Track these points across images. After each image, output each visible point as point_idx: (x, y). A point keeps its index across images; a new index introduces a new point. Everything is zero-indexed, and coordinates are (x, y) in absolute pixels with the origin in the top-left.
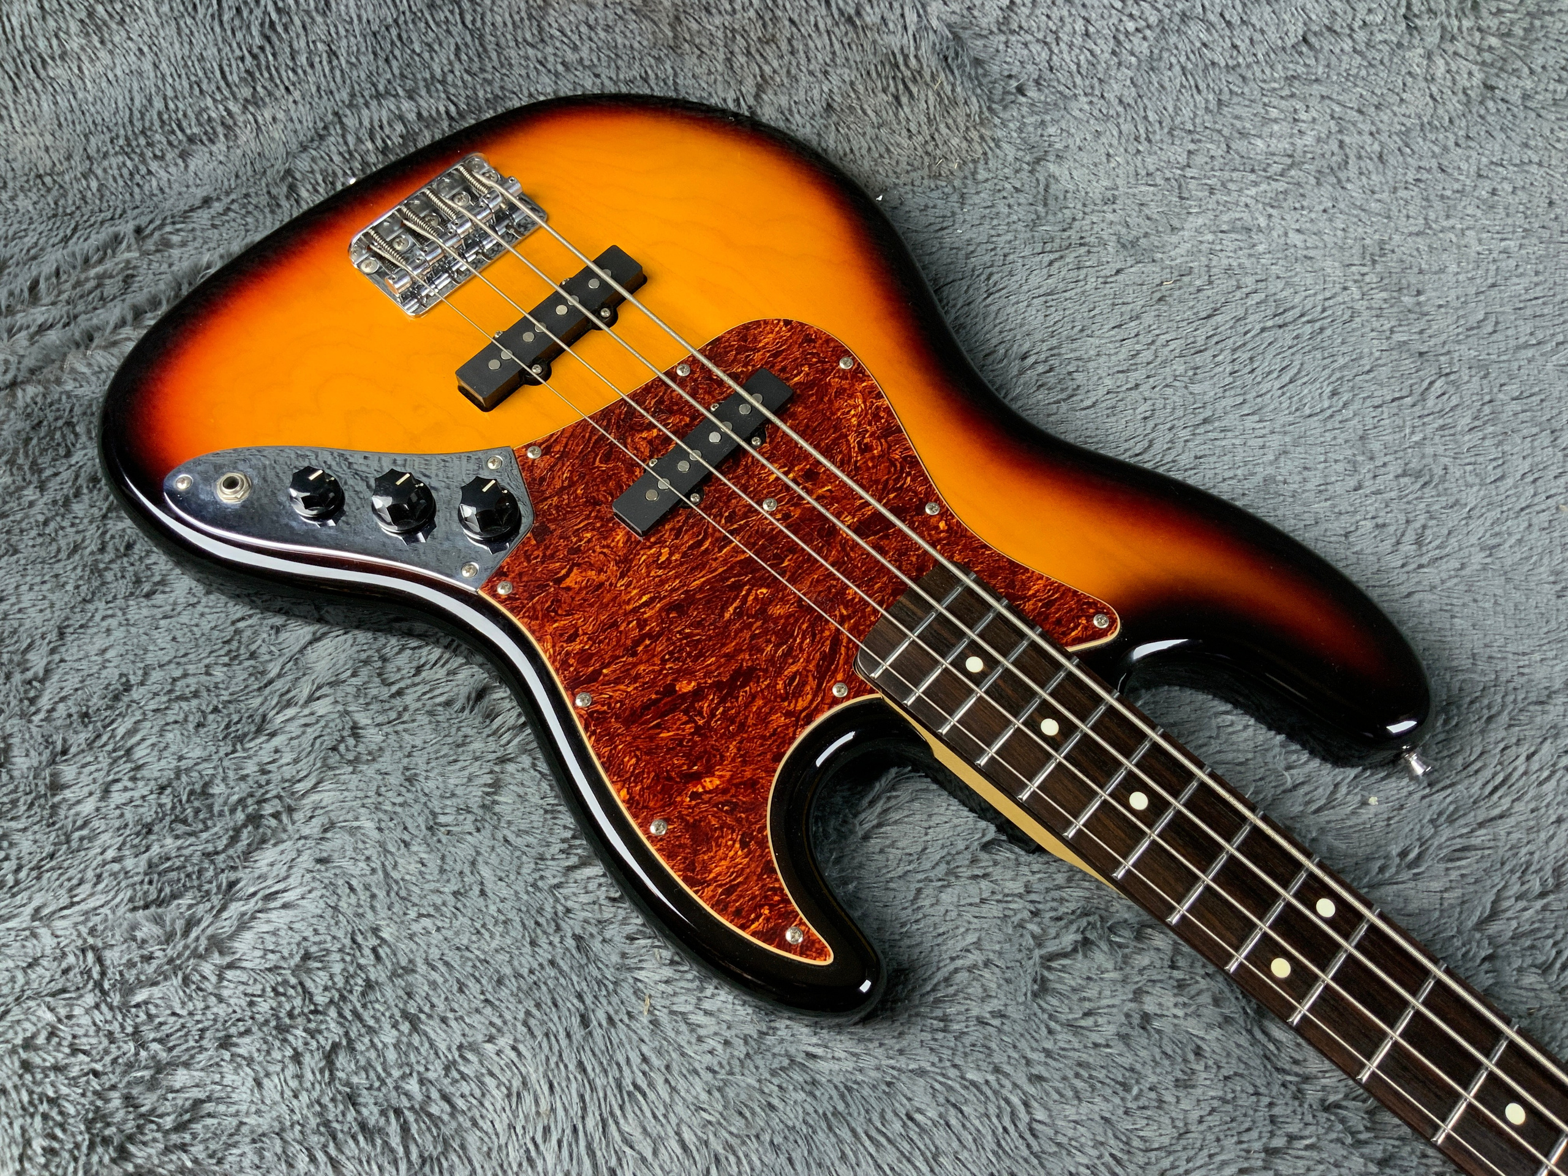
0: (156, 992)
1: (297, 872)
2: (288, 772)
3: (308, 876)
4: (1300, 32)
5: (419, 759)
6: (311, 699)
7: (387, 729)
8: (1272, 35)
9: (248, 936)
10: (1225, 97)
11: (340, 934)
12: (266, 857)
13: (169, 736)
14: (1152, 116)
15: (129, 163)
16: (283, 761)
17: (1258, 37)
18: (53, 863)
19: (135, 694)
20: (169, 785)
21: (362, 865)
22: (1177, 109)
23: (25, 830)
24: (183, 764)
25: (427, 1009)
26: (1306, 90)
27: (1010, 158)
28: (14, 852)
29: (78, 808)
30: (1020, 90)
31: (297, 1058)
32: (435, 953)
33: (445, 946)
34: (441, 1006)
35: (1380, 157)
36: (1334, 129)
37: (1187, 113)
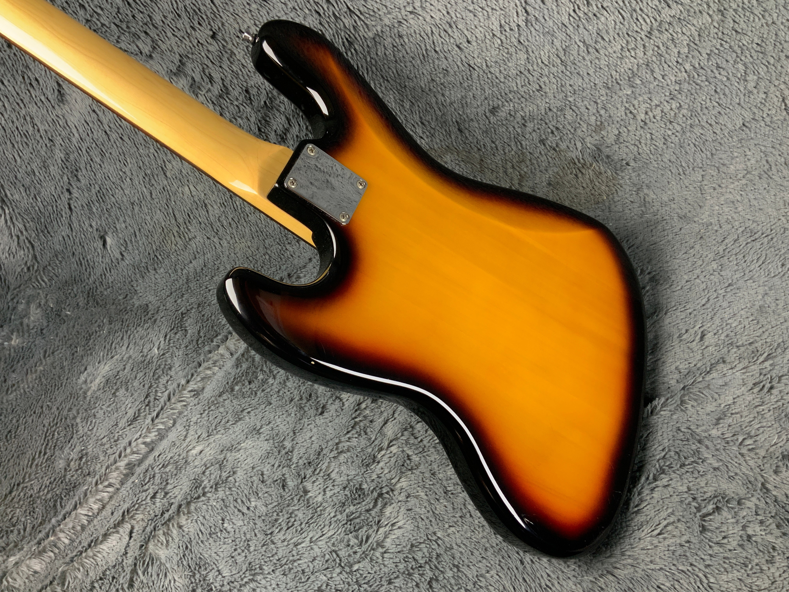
0: (361, 565)
1: (401, 514)
2: (388, 476)
3: (405, 516)
4: (741, 123)
5: (435, 466)
6: (389, 446)
7: (420, 455)
8: (729, 126)
9: (388, 540)
10: (714, 151)
11: (422, 536)
12: (388, 510)
13: (342, 468)
14: (684, 164)
15: (280, 247)
16: (385, 472)
17: (723, 128)
18: (313, 521)
19: (324, 452)
20: (347, 487)
21: (423, 509)
22: (694, 160)
23: (298, 510)
24: (350, 478)
25: (461, 562)
26: (748, 143)
27: (627, 190)
28: (297, 518)
29: (316, 499)
30: (627, 164)
31: (417, 585)
32: (459, 541)
33: (462, 538)
34: (466, 561)
35: (785, 164)
36: (763, 156)
37: (699, 161)
